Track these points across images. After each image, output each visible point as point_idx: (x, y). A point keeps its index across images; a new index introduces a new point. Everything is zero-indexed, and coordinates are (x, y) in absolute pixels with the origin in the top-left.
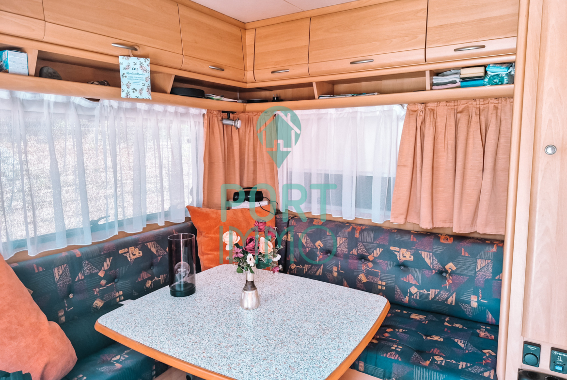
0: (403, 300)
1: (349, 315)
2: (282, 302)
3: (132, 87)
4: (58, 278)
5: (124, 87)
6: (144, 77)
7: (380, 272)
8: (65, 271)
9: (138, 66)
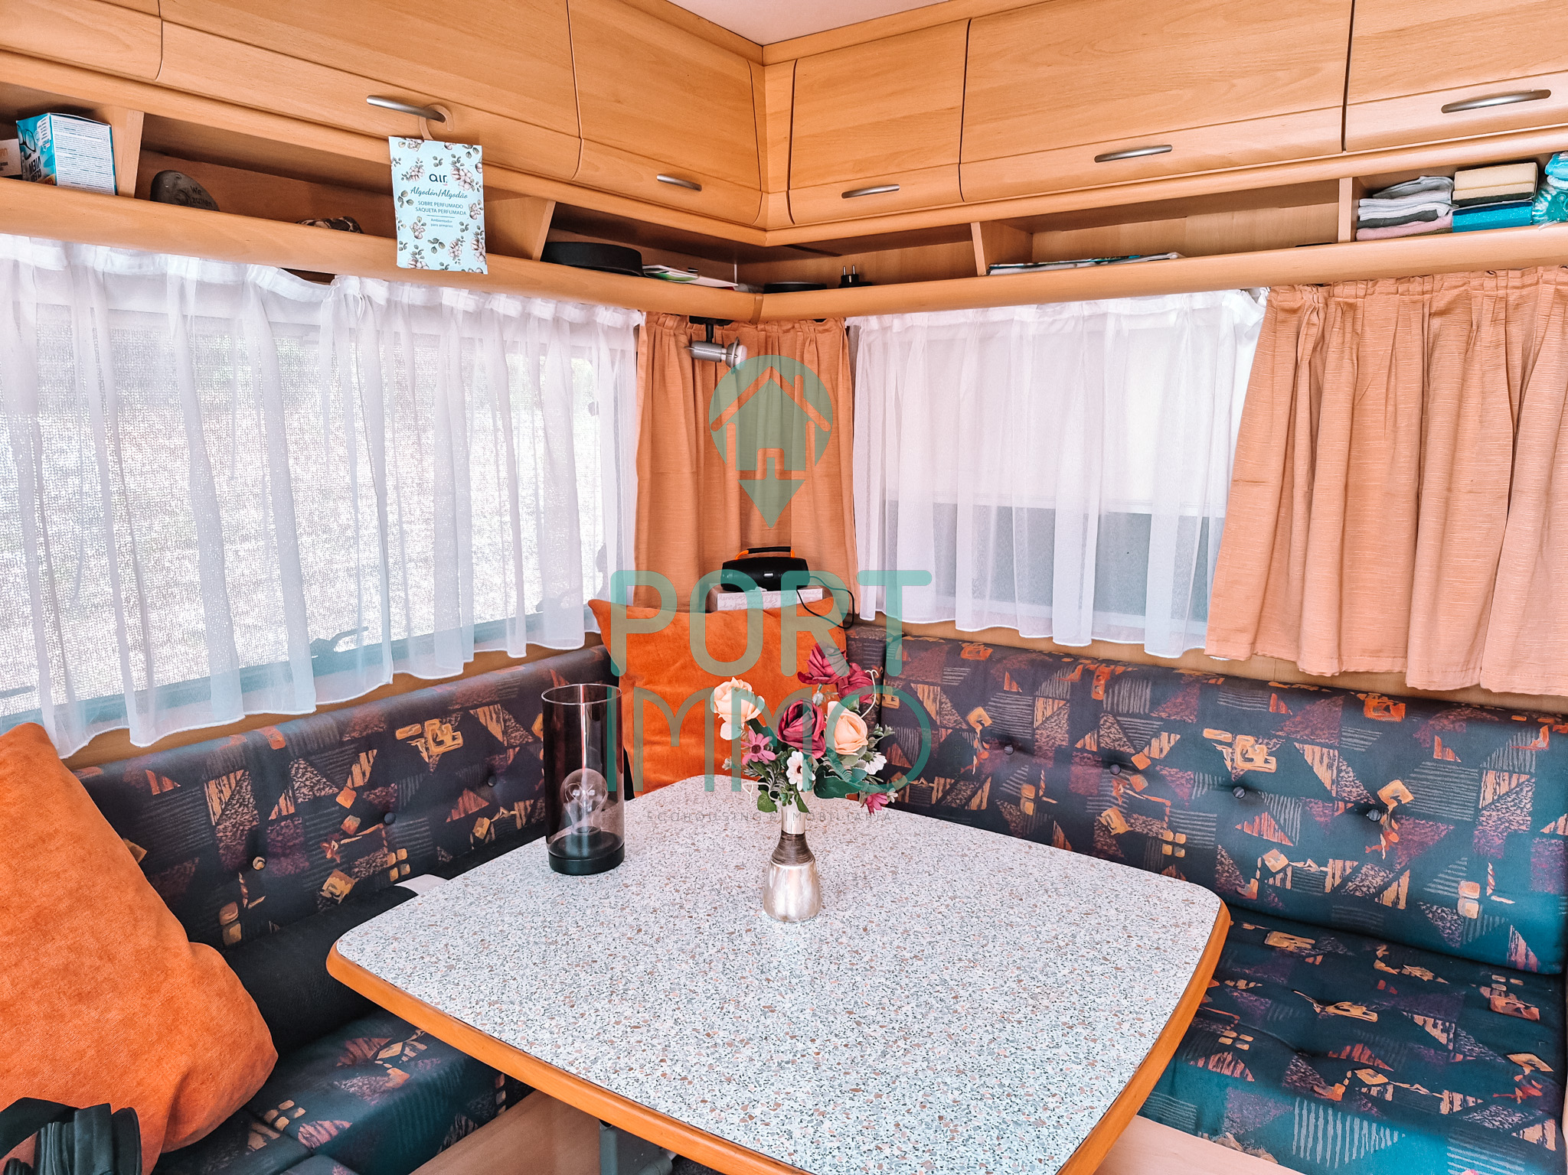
0: (1239, 889)
1: (1105, 948)
2: (889, 899)
3: (430, 233)
4: (218, 809)
5: (404, 234)
6: (465, 204)
7: (1168, 803)
8: (239, 792)
9: (447, 169)
